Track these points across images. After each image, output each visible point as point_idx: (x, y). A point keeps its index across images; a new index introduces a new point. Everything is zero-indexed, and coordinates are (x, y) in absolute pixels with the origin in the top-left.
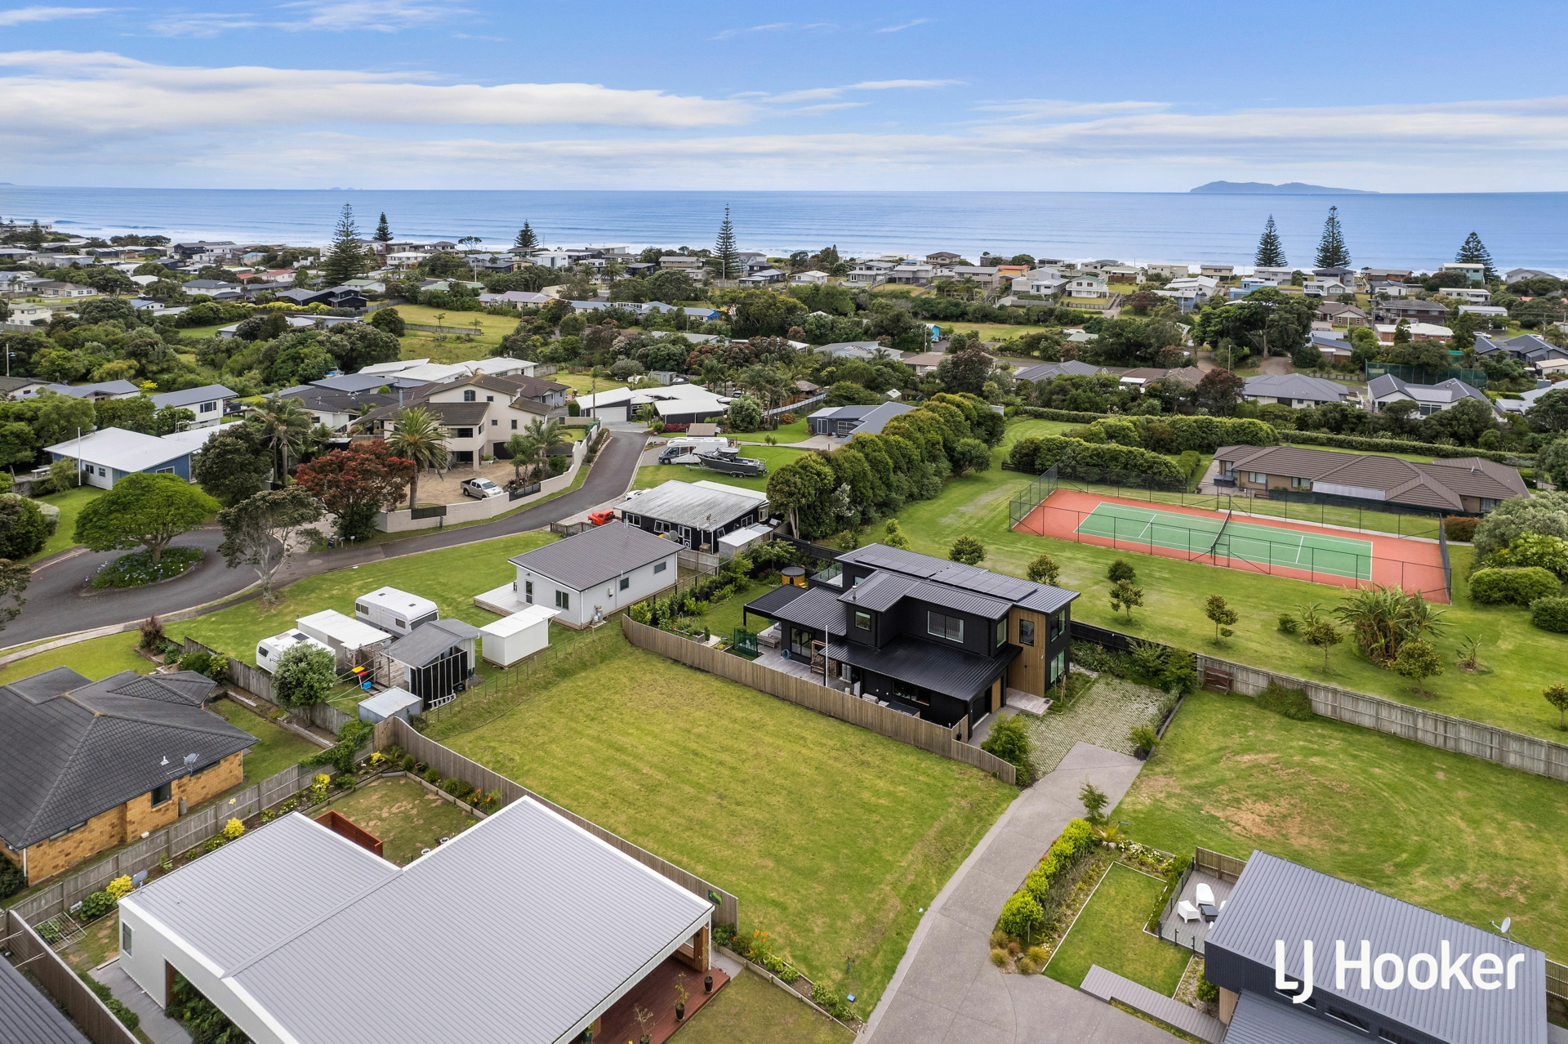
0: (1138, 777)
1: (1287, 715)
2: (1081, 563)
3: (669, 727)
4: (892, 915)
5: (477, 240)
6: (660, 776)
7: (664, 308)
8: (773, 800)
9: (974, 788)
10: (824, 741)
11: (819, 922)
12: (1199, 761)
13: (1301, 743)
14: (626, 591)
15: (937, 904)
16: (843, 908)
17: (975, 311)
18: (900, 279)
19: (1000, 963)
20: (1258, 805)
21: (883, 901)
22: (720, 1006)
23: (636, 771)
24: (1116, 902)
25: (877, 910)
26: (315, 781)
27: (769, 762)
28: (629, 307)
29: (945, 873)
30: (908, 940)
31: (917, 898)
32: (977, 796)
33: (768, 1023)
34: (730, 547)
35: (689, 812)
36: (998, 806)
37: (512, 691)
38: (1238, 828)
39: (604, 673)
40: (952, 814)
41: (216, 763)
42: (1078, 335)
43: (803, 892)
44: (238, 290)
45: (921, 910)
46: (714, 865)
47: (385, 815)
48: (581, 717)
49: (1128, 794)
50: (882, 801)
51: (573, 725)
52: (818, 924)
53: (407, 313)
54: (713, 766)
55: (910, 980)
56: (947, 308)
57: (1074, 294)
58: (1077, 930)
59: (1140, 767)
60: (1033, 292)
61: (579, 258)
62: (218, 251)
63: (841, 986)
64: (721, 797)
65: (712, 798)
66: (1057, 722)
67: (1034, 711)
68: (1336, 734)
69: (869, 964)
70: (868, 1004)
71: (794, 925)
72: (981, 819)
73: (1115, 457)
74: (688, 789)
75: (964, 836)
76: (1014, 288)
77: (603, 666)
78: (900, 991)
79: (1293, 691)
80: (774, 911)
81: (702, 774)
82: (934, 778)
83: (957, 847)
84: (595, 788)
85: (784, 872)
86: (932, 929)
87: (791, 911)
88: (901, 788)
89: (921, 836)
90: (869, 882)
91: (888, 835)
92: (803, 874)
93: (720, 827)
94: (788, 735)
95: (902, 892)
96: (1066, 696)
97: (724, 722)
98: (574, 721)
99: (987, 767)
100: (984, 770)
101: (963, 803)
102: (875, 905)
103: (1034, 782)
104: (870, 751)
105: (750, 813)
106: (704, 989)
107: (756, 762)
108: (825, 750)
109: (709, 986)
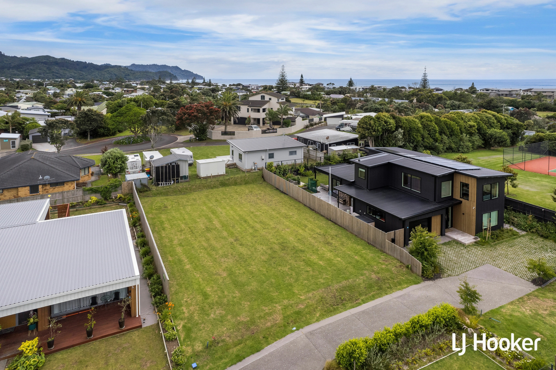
0: (528, 295)
2: (544, 183)
4: (269, 324)
5: (333, 84)
6: (218, 225)
9: (388, 270)
10: (316, 230)
14: (271, 159)
15: (307, 329)
16: (240, 309)
18: (502, 94)
21: (270, 314)
22: (123, 340)
23: (211, 222)
25: (260, 317)
26: (90, 199)
27: (277, 232)
29: (330, 311)
30: (269, 344)
31: (298, 319)
32: (387, 275)
33: (135, 359)
34: (333, 151)
35: (213, 242)
36: (398, 285)
39: (242, 188)
40: (360, 280)
41: (62, 183)
43: (226, 293)
45: (295, 328)
48: (213, 200)
49: (512, 303)
51: (207, 201)
52: (215, 313)
53: (294, 100)
54: (248, 228)
59: (533, 290)
63: (197, 355)
64: (236, 240)
65: (231, 240)
66: (478, 251)
67: (463, 241)
69: (227, 349)
71: (202, 309)
72: (380, 288)
74: (225, 234)
75: (360, 295)
77: (244, 186)
80: (200, 298)
81: (239, 229)
82: (365, 259)
83: (351, 299)
84: (186, 224)
85: (228, 281)
86: (291, 343)
87: (209, 301)
88: (339, 259)
89: (329, 286)
90: (272, 300)
91: (308, 279)
92: (237, 284)
93: (220, 252)
94: (300, 223)
95: (288, 313)
96: (492, 238)
97: (273, 213)
98: (209, 200)
99: (404, 261)
100: (401, 262)
101: (374, 276)
102: (262, 314)
103: (437, 278)
104: (338, 239)
105: (243, 250)
106: (118, 325)
107: (270, 231)
108: (312, 233)
109: (121, 325)
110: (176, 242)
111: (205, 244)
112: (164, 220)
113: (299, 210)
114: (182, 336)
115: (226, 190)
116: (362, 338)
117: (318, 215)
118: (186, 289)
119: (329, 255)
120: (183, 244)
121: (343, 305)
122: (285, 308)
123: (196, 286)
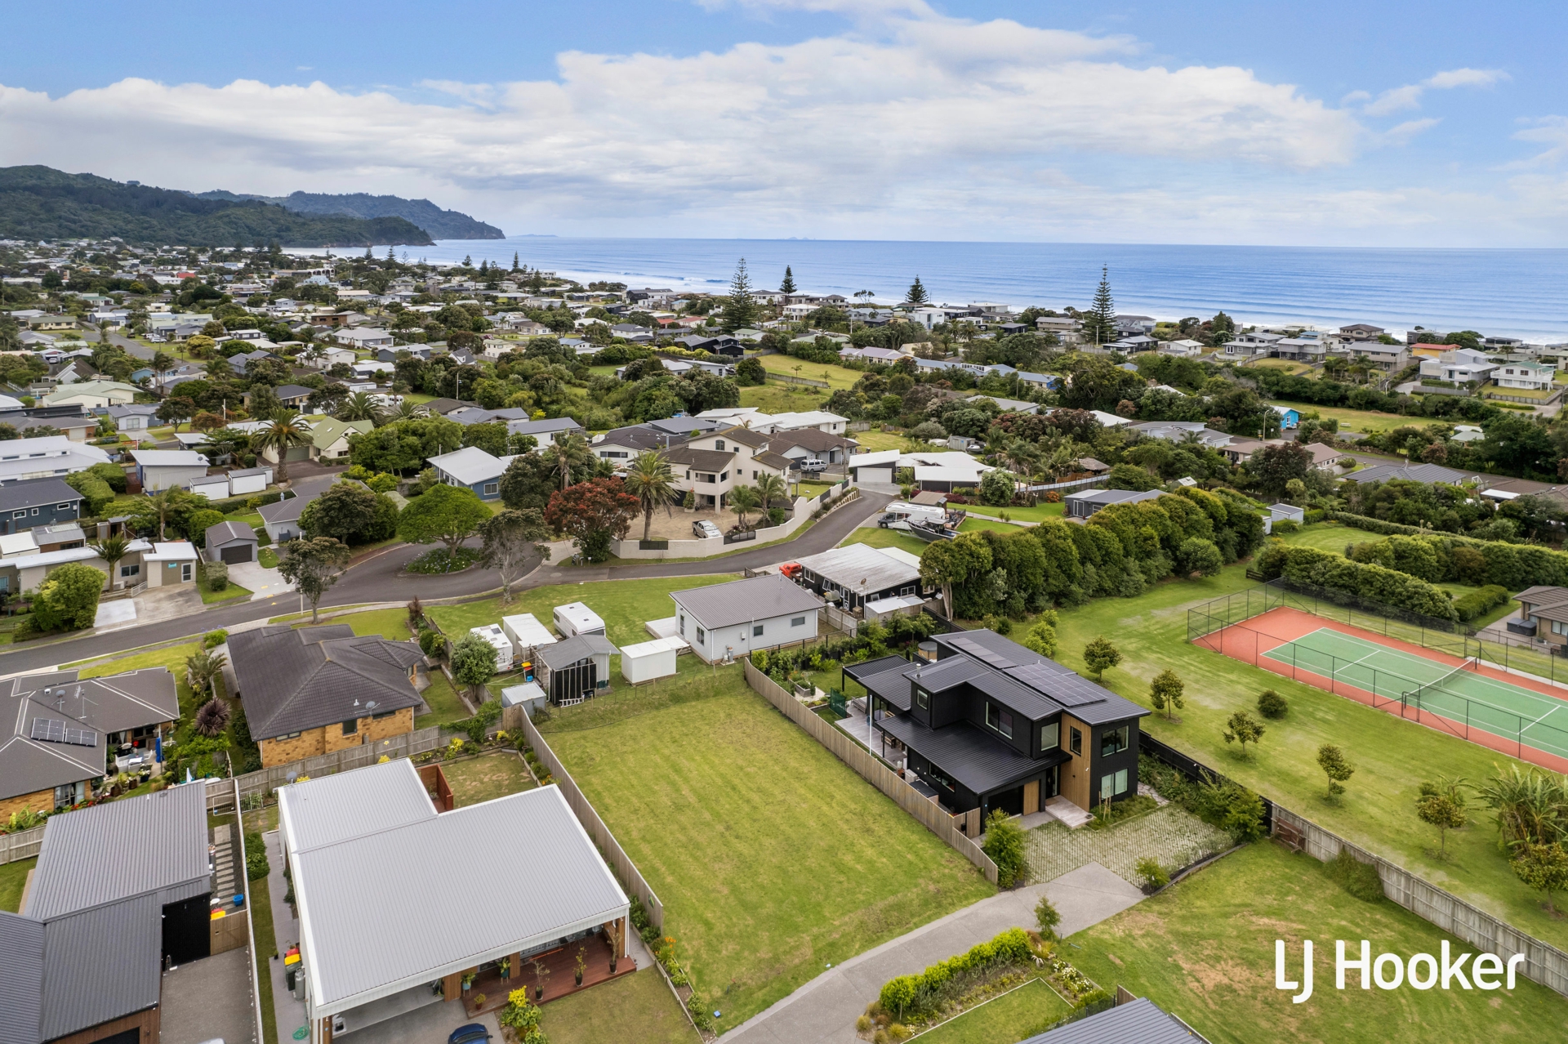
0: (1128, 910)
1: (1349, 890)
2: (1240, 689)
3: (728, 761)
4: (797, 961)
5: (870, 294)
6: (692, 799)
7: (1004, 370)
8: (768, 842)
9: (952, 877)
10: (848, 804)
11: (730, 947)
12: (1209, 911)
13: (1344, 923)
14: (759, 638)
15: (845, 965)
16: (757, 942)
17: (1356, 396)
18: (1284, 354)
19: (862, 1028)
20: (1238, 970)
21: (797, 948)
22: (615, 987)
23: (678, 790)
24: (1012, 1013)
25: (785, 953)
26: (452, 743)
27: (788, 809)
28: (972, 369)
29: (872, 941)
30: (799, 986)
31: (832, 953)
32: (950, 884)
33: (642, 1010)
34: (873, 612)
35: (693, 833)
36: (965, 899)
37: (628, 705)
38: (1196, 984)
39: (711, 706)
40: (913, 895)
41: (392, 712)
42: (1467, 433)
43: (735, 920)
44: (651, 334)
45: (829, 966)
46: (681, 880)
47: (486, 780)
48: (667, 738)
49: (1105, 922)
50: (858, 867)
51: (658, 742)
52: (728, 948)
53: (771, 363)
54: (740, 802)
55: (775, 1017)
56: (1323, 390)
57: (1501, 383)
58: (953, 1025)
59: (1138, 901)
60: (1445, 378)
61: (957, 315)
62: (657, 298)
63: (716, 1002)
64: (728, 828)
65: (720, 828)
66: (1086, 839)
67: (1071, 823)
68: (1396, 925)
69: (751, 994)
70: (729, 1023)
71: (709, 944)
73: (1369, 579)
74: (707, 816)
75: (912, 916)
76: (1424, 371)
77: (713, 700)
78: (763, 1023)
79: (1363, 865)
80: (701, 928)
81: (727, 806)
82: (921, 859)
83: (899, 923)
84: (638, 795)
85: (732, 901)
86: (827, 983)
87: (715, 932)
88: (884, 860)
89: (871, 904)
90: (796, 929)
91: (841, 895)
92: (746, 906)
93: (709, 851)
94: (822, 791)
95: (820, 945)
96: (1113, 816)
97: (777, 768)
98: (660, 738)
99: (976, 862)
100: (972, 863)
101: (932, 887)
102: (787, 949)
103: (1018, 887)
104: (883, 822)
105: (741, 847)
106: (609, 969)
107: (777, 807)
108: (843, 812)
109: (613, 968)
110: (635, 834)
111: (683, 838)
112: (600, 788)
113: (818, 760)
114: (694, 980)
115: (684, 713)
116: (911, 975)
117: (850, 771)
118: (679, 915)
119: (870, 852)
120: (648, 837)
121: (890, 931)
122: (816, 938)
123: (691, 912)
